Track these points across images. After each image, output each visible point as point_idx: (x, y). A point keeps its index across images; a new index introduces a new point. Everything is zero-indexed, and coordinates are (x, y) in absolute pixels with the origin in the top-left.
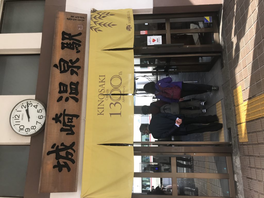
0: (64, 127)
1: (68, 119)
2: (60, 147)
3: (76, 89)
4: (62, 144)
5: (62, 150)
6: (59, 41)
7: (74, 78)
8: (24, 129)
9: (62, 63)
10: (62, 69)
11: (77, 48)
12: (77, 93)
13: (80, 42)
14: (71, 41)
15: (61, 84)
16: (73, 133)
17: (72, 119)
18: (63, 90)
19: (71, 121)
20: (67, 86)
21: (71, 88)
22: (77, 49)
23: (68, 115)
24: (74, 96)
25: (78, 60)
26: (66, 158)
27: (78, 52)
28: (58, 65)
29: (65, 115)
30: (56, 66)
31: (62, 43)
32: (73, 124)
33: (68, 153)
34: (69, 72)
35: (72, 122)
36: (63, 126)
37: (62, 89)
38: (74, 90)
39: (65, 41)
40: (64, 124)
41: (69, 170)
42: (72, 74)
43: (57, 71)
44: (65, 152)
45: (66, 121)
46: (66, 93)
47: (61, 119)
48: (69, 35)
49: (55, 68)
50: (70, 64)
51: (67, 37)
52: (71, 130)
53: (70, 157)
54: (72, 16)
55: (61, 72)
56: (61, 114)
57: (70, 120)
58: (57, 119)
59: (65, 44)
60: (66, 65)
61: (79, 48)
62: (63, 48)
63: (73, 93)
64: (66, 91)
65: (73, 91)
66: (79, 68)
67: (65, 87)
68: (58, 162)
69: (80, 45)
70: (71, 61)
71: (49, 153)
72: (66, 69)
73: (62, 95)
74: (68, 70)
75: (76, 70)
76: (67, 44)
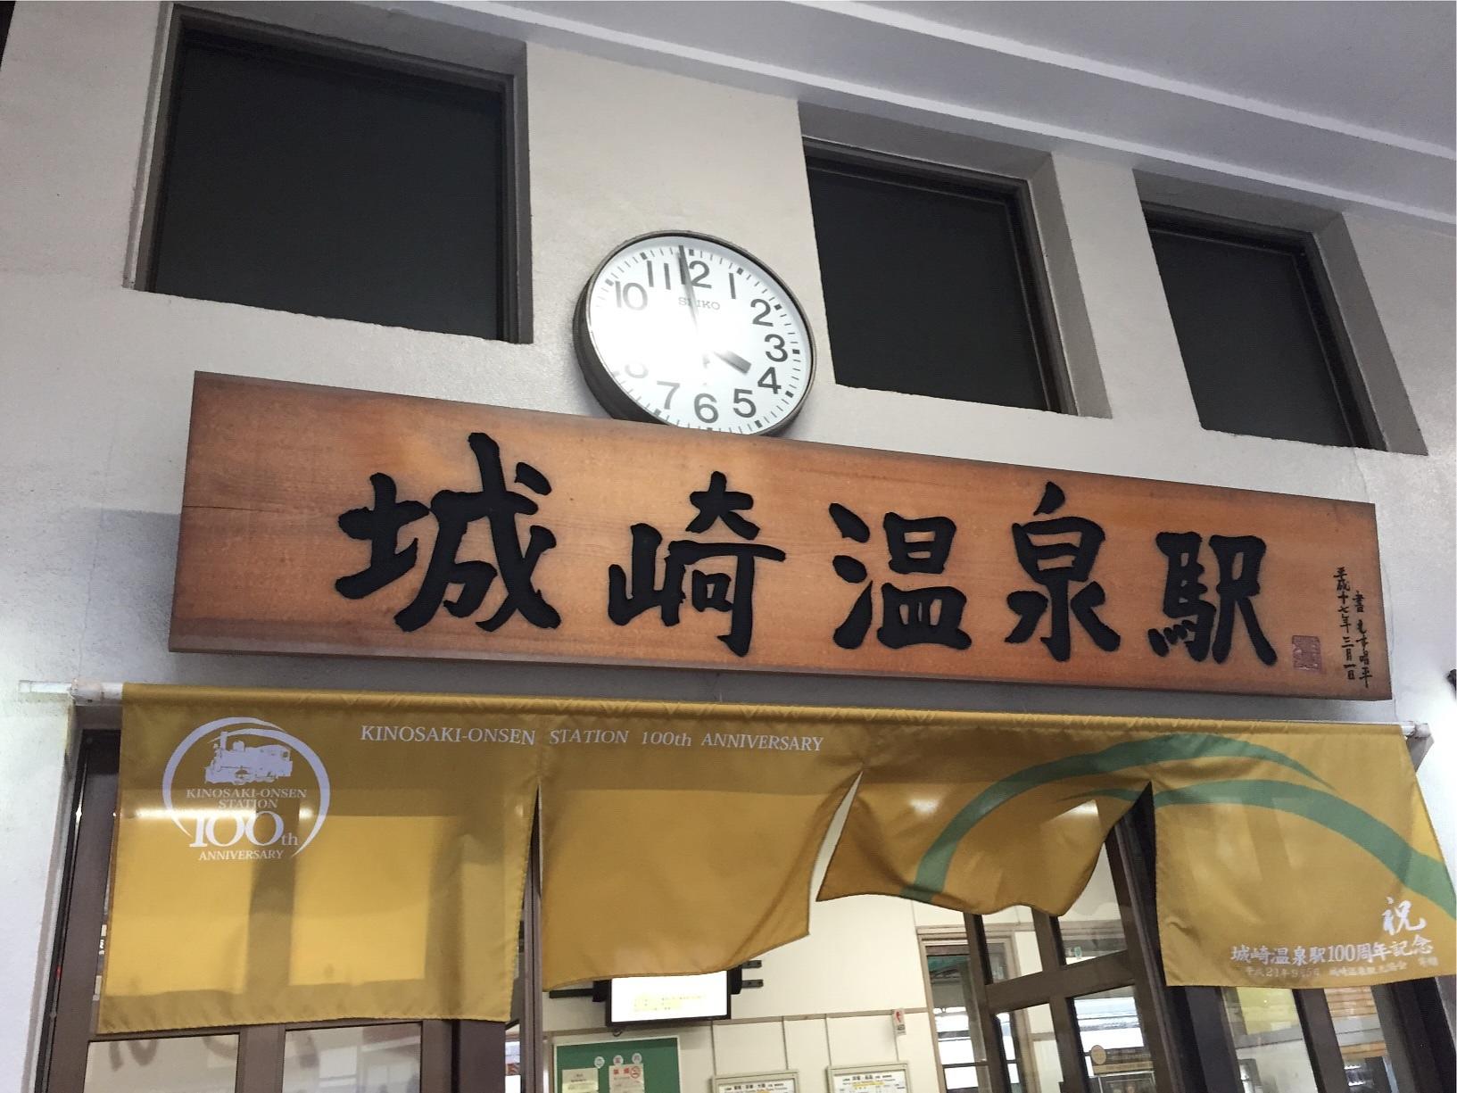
0: (662, 552)
1: (721, 579)
2: (523, 523)
3: (920, 630)
4: (544, 539)
5: (504, 537)
6: (1204, 519)
7: (986, 618)
9: (1073, 538)
10: (1039, 540)
11: (1180, 631)
12: (894, 635)
13: (1221, 655)
14: (1212, 597)
15: (944, 528)
16: (621, 611)
17: (722, 606)
18: (907, 540)
19: (710, 595)
20: (936, 566)
21: (926, 595)
23: (746, 576)
24: (878, 619)
25: (1107, 639)
26: (445, 563)
27: (1156, 643)
28: (1058, 514)
29: (747, 555)
30: (1053, 494)
31: (1195, 538)
32: (687, 612)
33: (477, 577)
34: (1029, 585)
35: (700, 604)
36: (673, 545)
37: (915, 537)
38: (913, 613)
39: (1207, 558)
40: (684, 552)
41: (353, 587)
42: (1015, 601)
43: (1018, 505)
44: (489, 556)
45: (709, 566)
46: (893, 566)
47: (720, 532)
48: (1252, 582)
50: (1074, 588)
51: (1237, 571)
52: (645, 597)
53: (453, 592)
54: (1359, 598)
55: (1020, 533)
56: (751, 530)
57: (711, 587)
58: (719, 502)
59: (1193, 560)
60: (1065, 561)
62: (1168, 542)
63: (891, 611)
64: (901, 563)
65: (904, 611)
66: (1060, 646)
67: (926, 555)
68: (415, 510)
69: (1197, 652)
70: (1096, 594)
71: (484, 448)
72: (1044, 565)
73: (879, 536)
74: (1036, 574)
75: (1044, 626)
76: (1196, 569)
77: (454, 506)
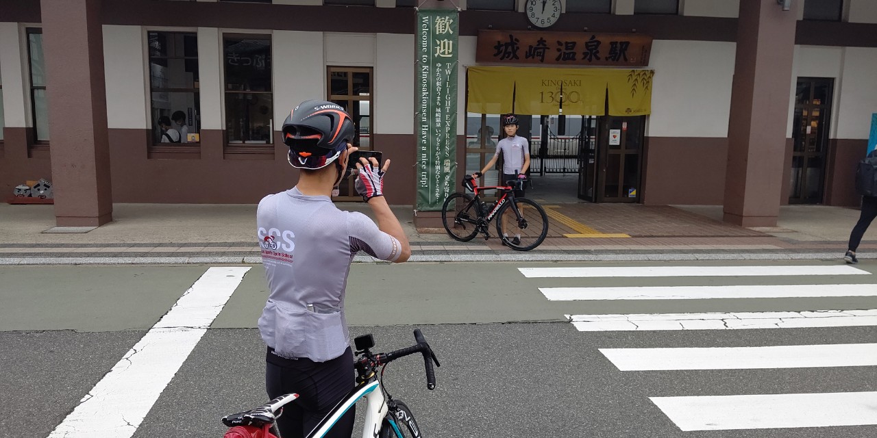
0: (533, 49)
1: (541, 52)
2: (515, 46)
3: (569, 59)
4: (518, 48)
5: (513, 48)
6: (619, 39)
7: (579, 56)
8: (532, 6)
9: (595, 43)
10: (589, 44)
11: (611, 57)
12: (565, 59)
13: (617, 60)
14: (618, 52)
15: (574, 43)
16: (527, 57)
17: (540, 56)
20: (572, 49)
21: (570, 53)
22: (609, 58)
23: (544, 51)
24: (562, 57)
25: (598, 58)
26: (506, 52)
27: (607, 59)
28: (594, 40)
29: (544, 49)
30: (593, 37)
31: (617, 42)
32: (535, 57)
33: (509, 53)
34: (587, 51)
35: (537, 56)
37: (569, 45)
38: (567, 56)
39: (619, 45)
40: (536, 49)
41: (495, 55)
42: (584, 53)
43: (587, 39)
44: (511, 50)
45: (539, 51)
46: (565, 49)
47: (541, 46)
48: (626, 49)
49: (591, 37)
50: (594, 51)
51: (623, 47)
52: (530, 55)
53: (507, 55)
54: (646, 51)
55: (586, 43)
56: (545, 45)
57: (539, 54)
58: (541, 41)
60: (594, 47)
61: (610, 60)
62: (612, 43)
63: (564, 56)
64: (567, 49)
66: (590, 60)
67: (571, 47)
68: (502, 45)
69: (613, 60)
70: (598, 52)
71: (511, 36)
72: (589, 48)
73: (564, 45)
75: (588, 57)
76: (616, 47)
77: (507, 45)
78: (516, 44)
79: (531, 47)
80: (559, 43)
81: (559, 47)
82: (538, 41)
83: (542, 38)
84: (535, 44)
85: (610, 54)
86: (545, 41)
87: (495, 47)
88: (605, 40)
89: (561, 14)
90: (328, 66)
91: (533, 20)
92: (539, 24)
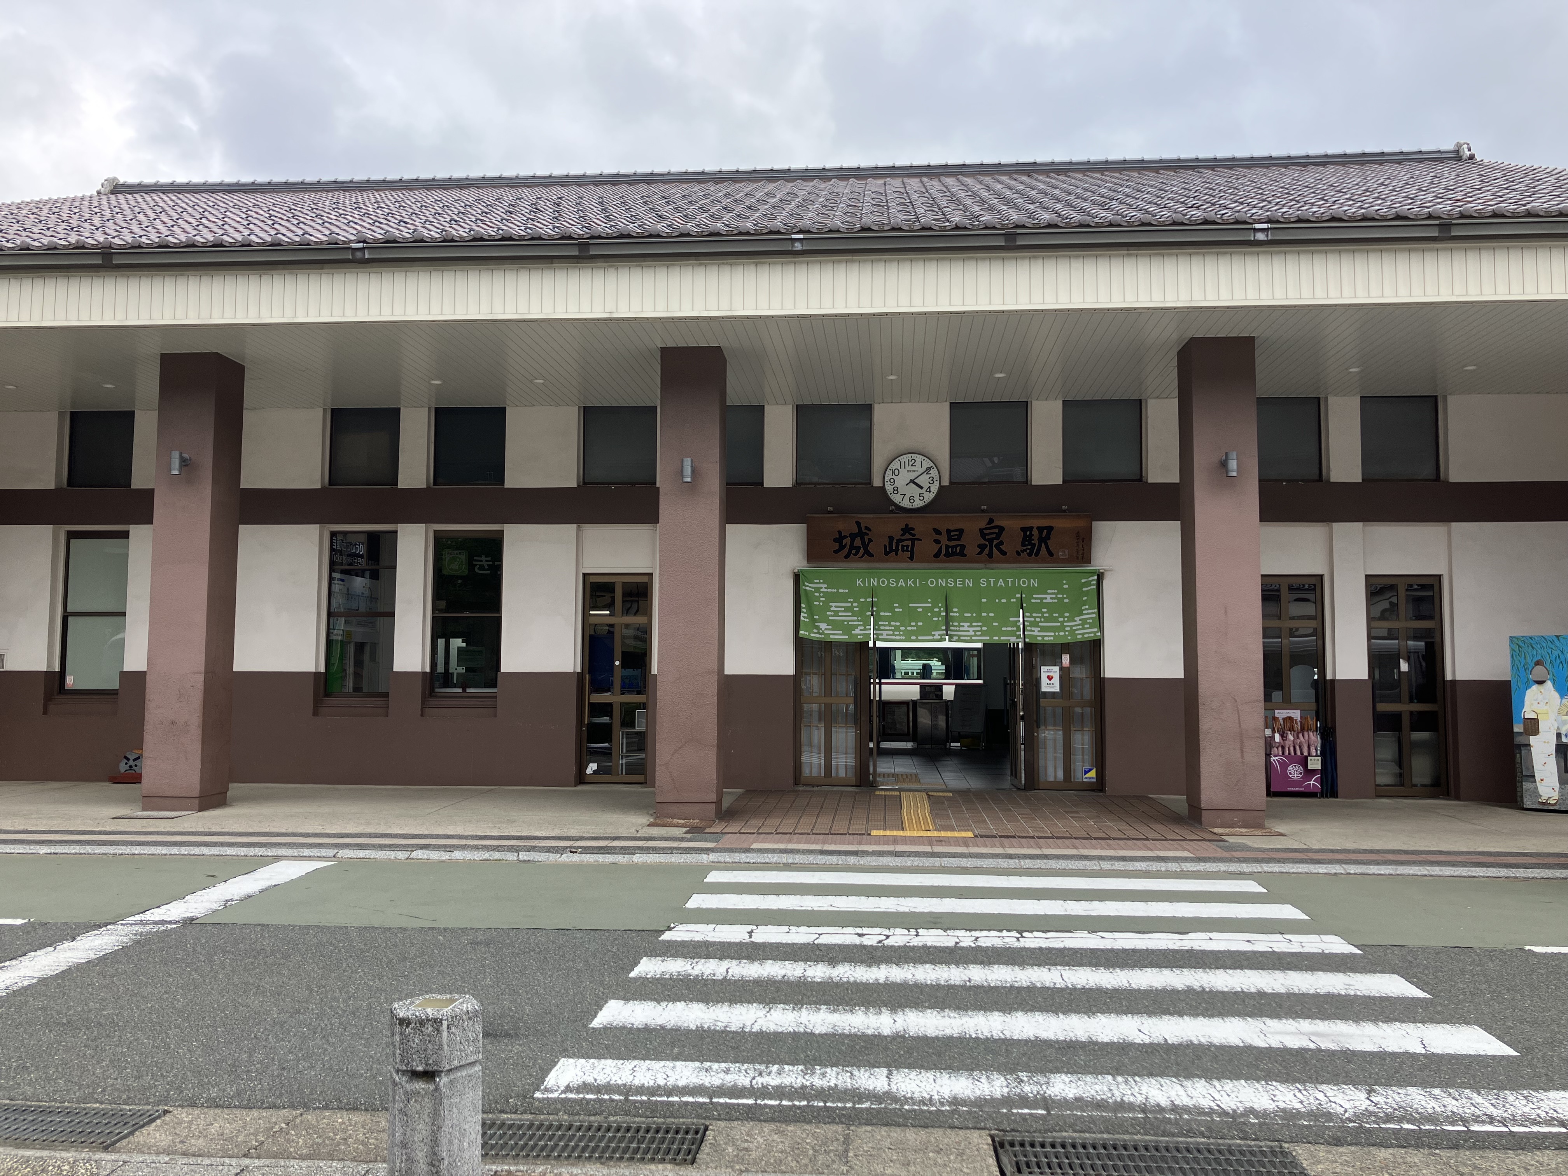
0: (895, 541)
1: (908, 546)
2: (866, 537)
3: (954, 554)
4: (870, 540)
5: (863, 540)
6: (1036, 523)
7: (971, 550)
8: (894, 477)
9: (996, 530)
10: (985, 531)
11: (1025, 550)
12: (947, 555)
13: (1037, 554)
14: (1036, 541)
15: (961, 531)
16: (886, 553)
17: (907, 551)
18: (952, 534)
21: (956, 546)
22: (1022, 551)
23: (913, 545)
24: (944, 552)
25: (1004, 553)
26: (852, 547)
27: (1018, 553)
28: (993, 524)
29: (913, 541)
30: (991, 521)
31: (1032, 528)
32: (900, 552)
33: (858, 549)
34: (983, 542)
35: (903, 551)
36: (897, 540)
38: (952, 550)
39: (1035, 532)
40: (899, 541)
41: (836, 552)
42: (979, 546)
43: (983, 524)
44: (860, 545)
45: (905, 543)
48: (1048, 537)
49: (987, 520)
50: (995, 542)
51: (1044, 535)
52: (891, 550)
53: (854, 552)
55: (981, 530)
56: (914, 535)
57: (905, 548)
58: (907, 530)
59: (1031, 533)
60: (994, 536)
61: (1024, 555)
62: (1024, 530)
63: (947, 550)
64: (949, 539)
65: (950, 549)
66: (990, 555)
67: (956, 537)
68: (846, 537)
69: (1030, 555)
70: (1001, 543)
71: (858, 524)
72: (987, 537)
73: (945, 534)
74: (985, 540)
75: (987, 550)
76: (1031, 535)
77: (853, 536)
78: (868, 534)
79: (891, 538)
80: (937, 532)
81: (938, 537)
82: (902, 529)
83: (907, 525)
84: (897, 533)
85: (1023, 545)
86: (913, 529)
87: (835, 540)
88: (1012, 524)
89: (941, 487)
90: (585, 575)
91: (897, 499)
92: (906, 504)
